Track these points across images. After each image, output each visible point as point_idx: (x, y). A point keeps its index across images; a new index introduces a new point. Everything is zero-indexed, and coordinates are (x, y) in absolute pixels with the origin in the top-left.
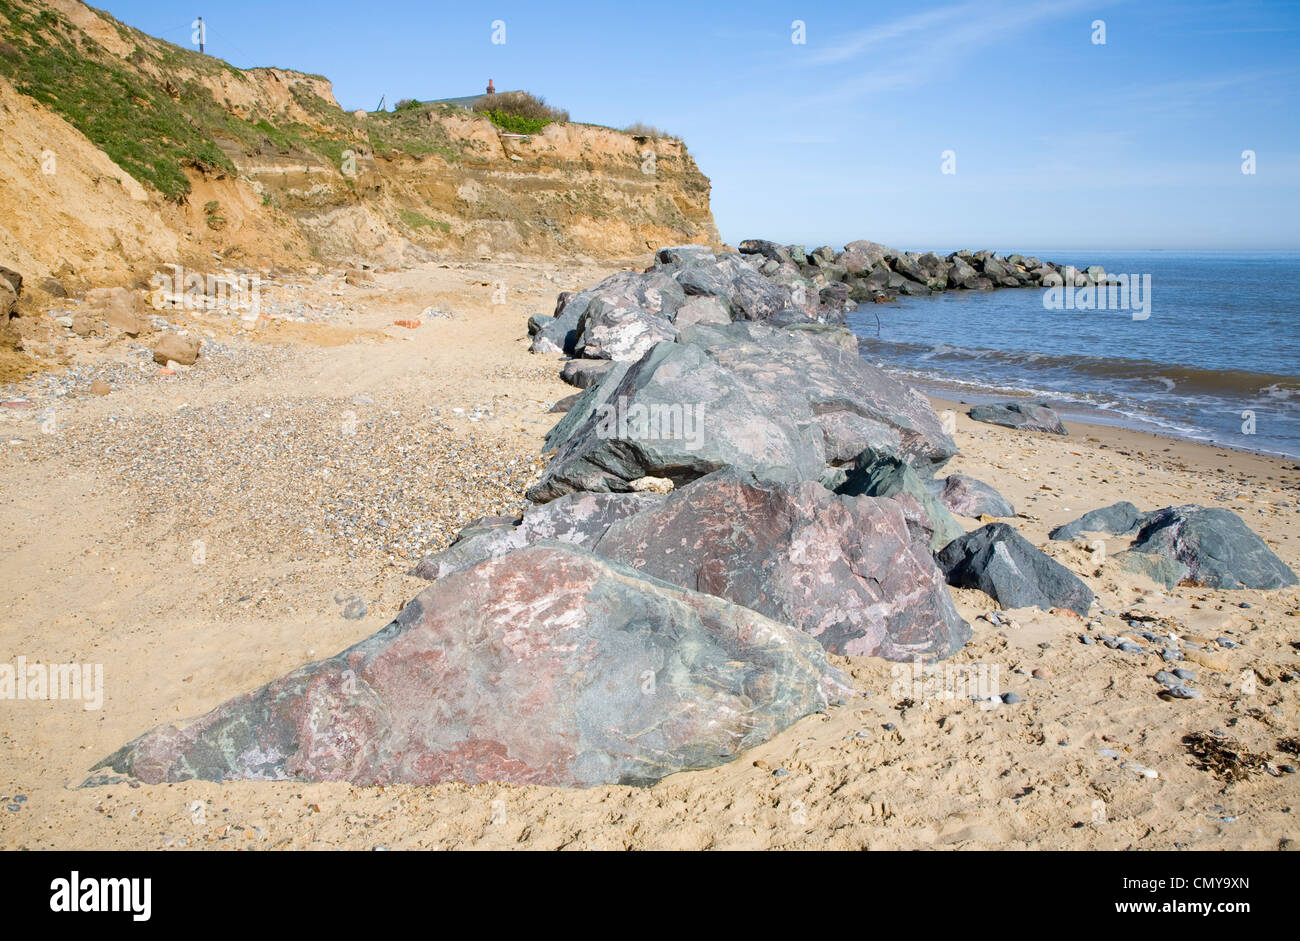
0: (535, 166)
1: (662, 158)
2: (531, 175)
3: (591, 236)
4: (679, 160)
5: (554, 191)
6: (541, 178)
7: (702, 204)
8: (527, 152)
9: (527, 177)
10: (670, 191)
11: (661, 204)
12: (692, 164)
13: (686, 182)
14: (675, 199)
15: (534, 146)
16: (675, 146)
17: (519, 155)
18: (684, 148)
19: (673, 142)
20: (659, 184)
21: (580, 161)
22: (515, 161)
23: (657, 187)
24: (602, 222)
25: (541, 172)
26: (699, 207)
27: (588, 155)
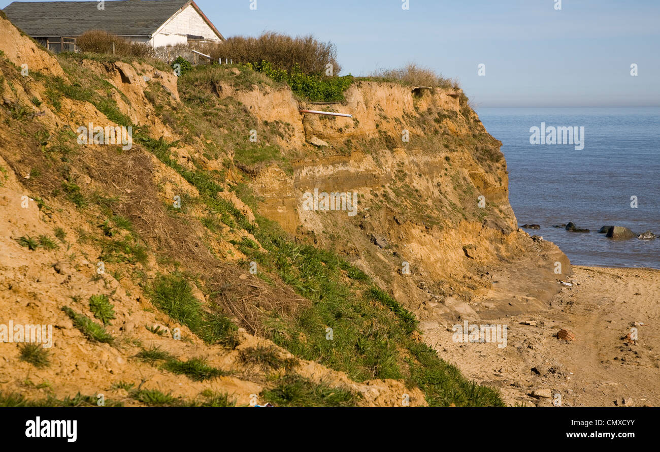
0: (345, 151)
1: (445, 116)
2: (341, 168)
3: (432, 259)
4: (460, 117)
5: (368, 189)
6: (352, 170)
7: (500, 180)
8: (331, 132)
9: (337, 170)
10: (463, 165)
11: (460, 186)
12: (477, 121)
13: (477, 149)
14: (471, 175)
15: (340, 123)
16: (454, 96)
17: (320, 136)
18: (463, 99)
19: (452, 92)
20: (448, 154)
21: (377, 135)
22: (319, 147)
23: (447, 159)
24: (436, 234)
25: (352, 161)
26: (498, 185)
27: (385, 126)
